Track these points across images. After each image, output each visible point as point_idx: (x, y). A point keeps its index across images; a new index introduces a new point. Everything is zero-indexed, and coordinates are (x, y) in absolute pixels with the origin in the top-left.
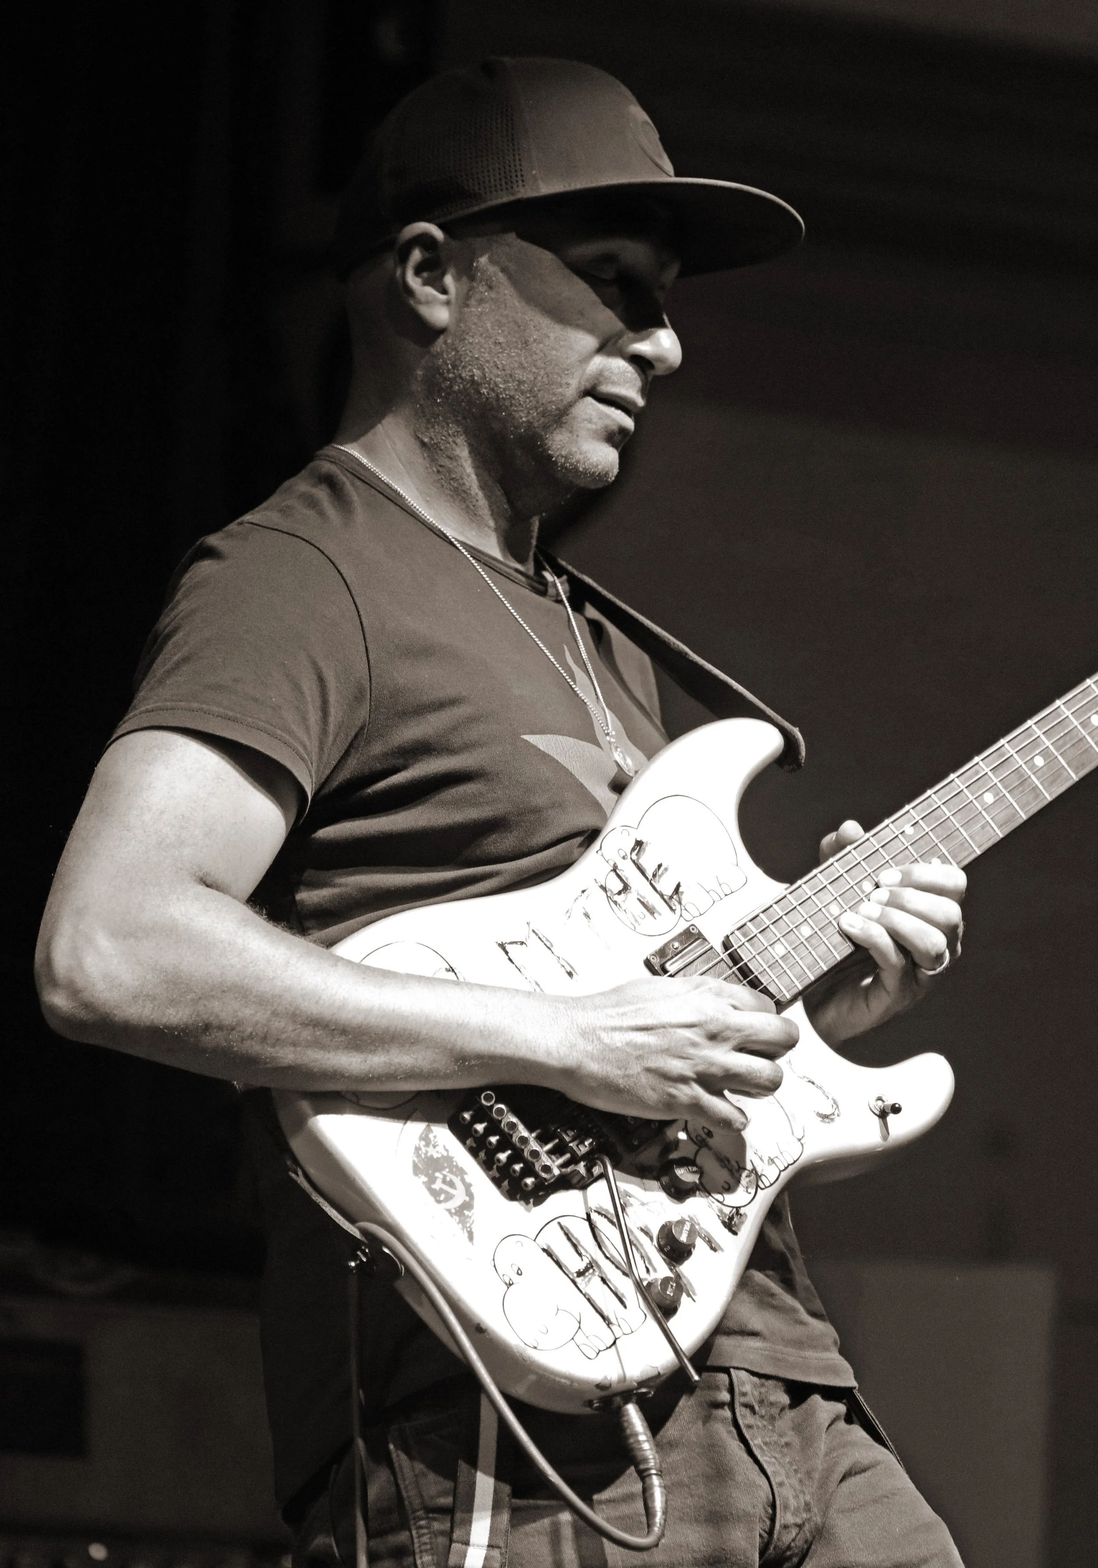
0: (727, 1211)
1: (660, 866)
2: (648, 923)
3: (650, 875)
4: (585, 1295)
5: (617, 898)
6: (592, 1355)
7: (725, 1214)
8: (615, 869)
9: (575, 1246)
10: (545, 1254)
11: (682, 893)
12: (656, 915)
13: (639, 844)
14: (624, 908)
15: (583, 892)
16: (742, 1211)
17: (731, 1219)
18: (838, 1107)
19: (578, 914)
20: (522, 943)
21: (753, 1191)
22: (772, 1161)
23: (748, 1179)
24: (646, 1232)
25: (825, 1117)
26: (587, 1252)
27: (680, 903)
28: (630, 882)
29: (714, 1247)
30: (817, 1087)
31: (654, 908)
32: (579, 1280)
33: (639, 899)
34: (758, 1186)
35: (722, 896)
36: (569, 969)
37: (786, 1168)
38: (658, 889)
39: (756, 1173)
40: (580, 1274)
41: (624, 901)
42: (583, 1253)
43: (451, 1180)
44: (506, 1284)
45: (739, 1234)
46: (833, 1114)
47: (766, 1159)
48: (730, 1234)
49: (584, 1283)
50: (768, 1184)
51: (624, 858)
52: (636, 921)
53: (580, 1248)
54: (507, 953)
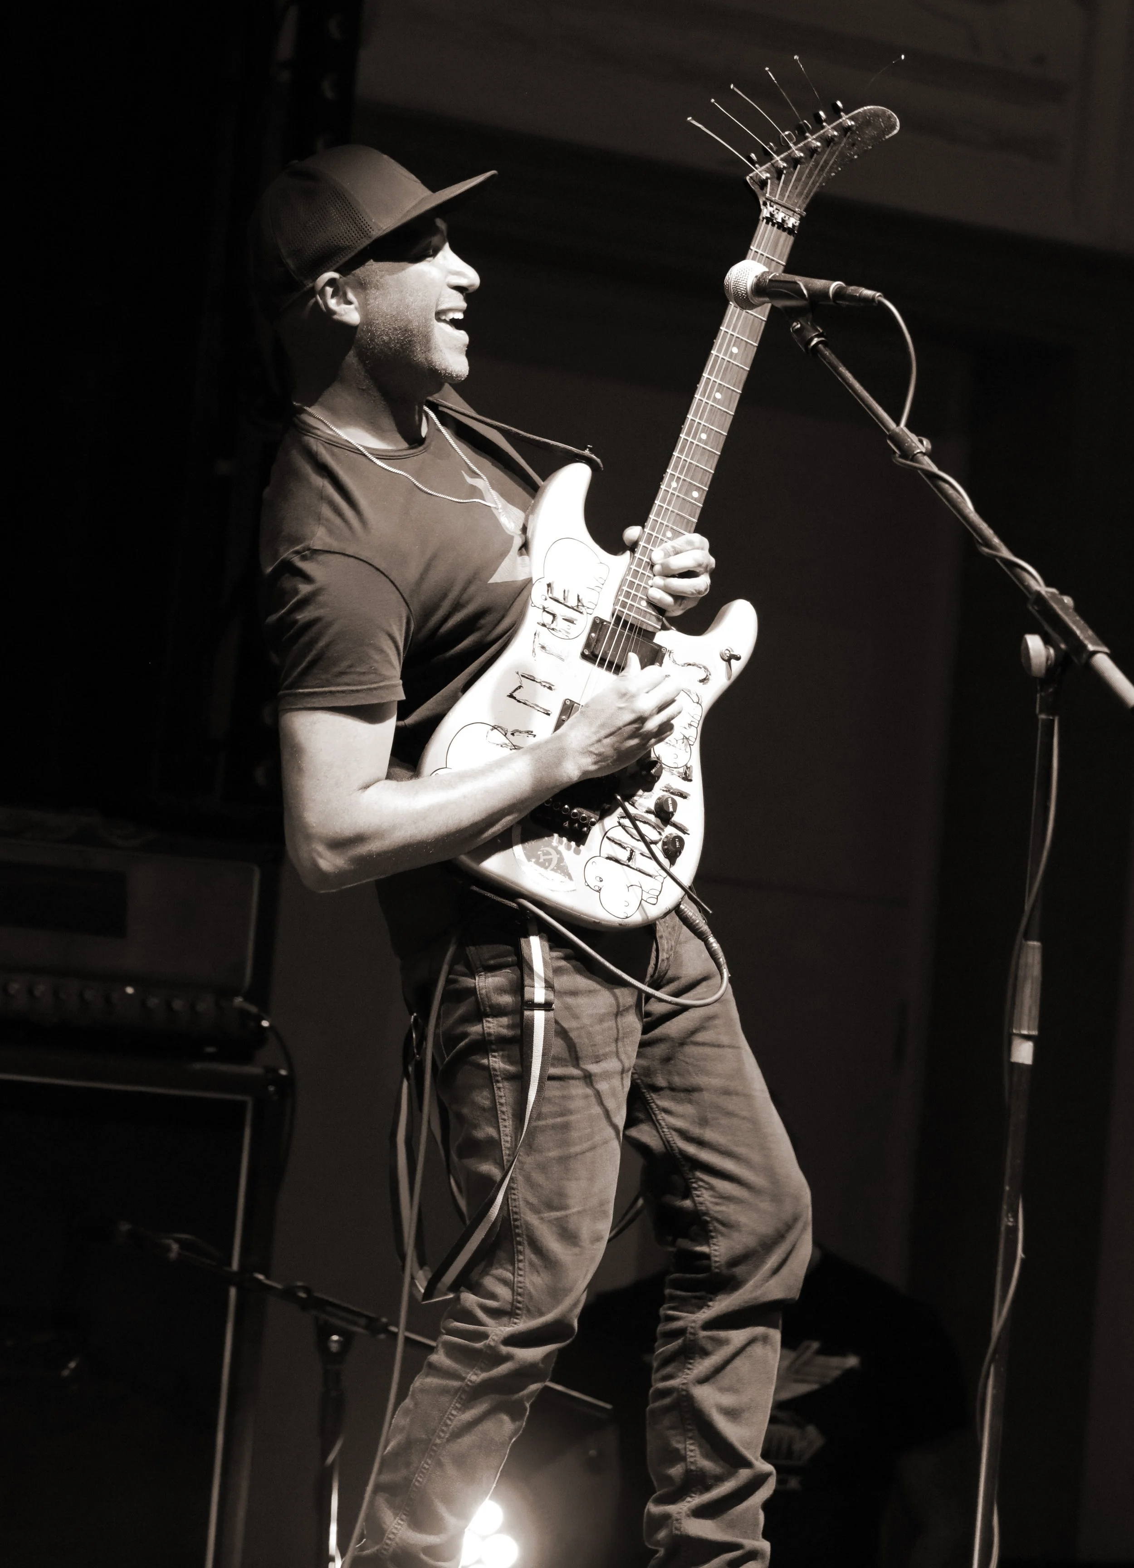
0: (681, 770)
1: (564, 591)
2: (574, 630)
3: (562, 600)
4: (636, 870)
5: (553, 626)
6: (654, 901)
7: (682, 773)
8: (544, 609)
9: (620, 845)
10: (608, 860)
11: (582, 599)
12: (575, 622)
13: (549, 585)
14: (558, 629)
15: (535, 634)
16: (689, 766)
17: (685, 773)
18: (708, 670)
19: (538, 650)
20: (520, 687)
21: (688, 749)
22: (690, 725)
23: (684, 744)
24: (649, 812)
25: (703, 681)
26: (626, 844)
27: (583, 606)
28: (555, 612)
29: (683, 796)
30: (693, 665)
31: (572, 618)
32: (630, 864)
33: (563, 619)
34: (690, 745)
35: (601, 586)
36: (548, 685)
37: (698, 724)
38: (570, 605)
39: (686, 738)
40: (630, 859)
41: (557, 626)
42: (626, 846)
43: (547, 851)
44: (597, 891)
45: (693, 779)
46: (707, 676)
47: (687, 726)
48: (689, 783)
49: (634, 864)
50: (694, 740)
51: (546, 599)
52: (568, 633)
53: (622, 844)
54: (515, 698)
